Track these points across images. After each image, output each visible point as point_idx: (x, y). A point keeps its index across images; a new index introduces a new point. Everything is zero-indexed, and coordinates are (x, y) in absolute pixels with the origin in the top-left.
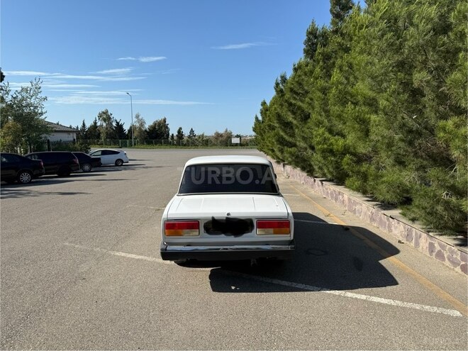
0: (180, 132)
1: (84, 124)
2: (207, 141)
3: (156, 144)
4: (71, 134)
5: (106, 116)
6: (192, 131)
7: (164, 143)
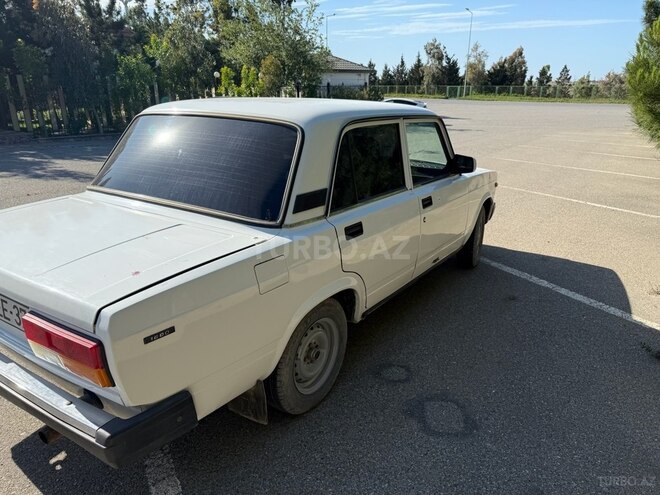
0: (543, 73)
1: (403, 62)
2: (590, 89)
3: (500, 93)
4: (362, 75)
5: (436, 52)
6: (565, 70)
7: (513, 92)
